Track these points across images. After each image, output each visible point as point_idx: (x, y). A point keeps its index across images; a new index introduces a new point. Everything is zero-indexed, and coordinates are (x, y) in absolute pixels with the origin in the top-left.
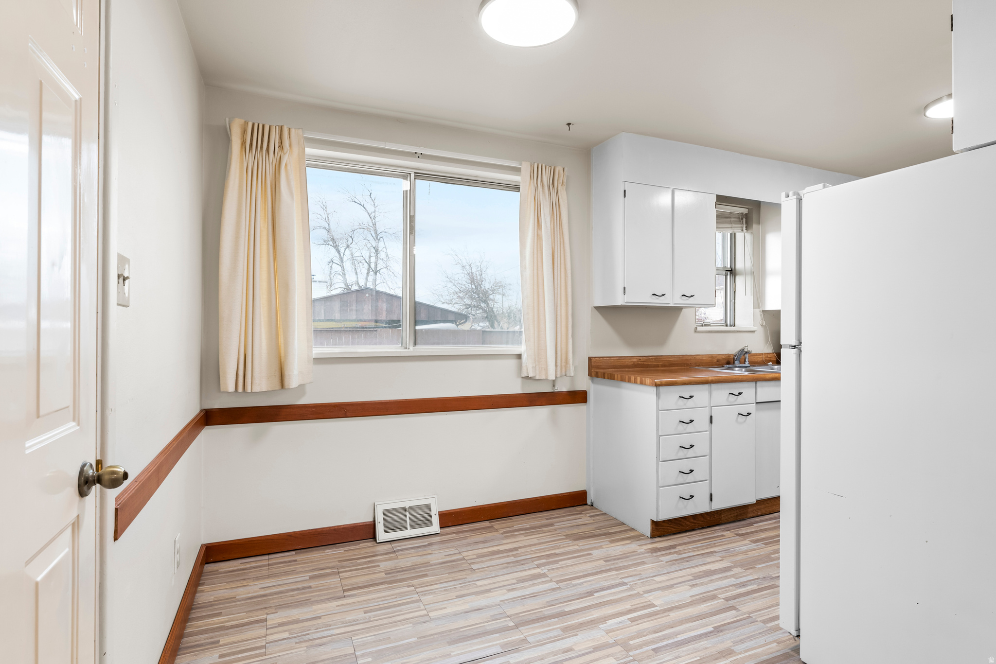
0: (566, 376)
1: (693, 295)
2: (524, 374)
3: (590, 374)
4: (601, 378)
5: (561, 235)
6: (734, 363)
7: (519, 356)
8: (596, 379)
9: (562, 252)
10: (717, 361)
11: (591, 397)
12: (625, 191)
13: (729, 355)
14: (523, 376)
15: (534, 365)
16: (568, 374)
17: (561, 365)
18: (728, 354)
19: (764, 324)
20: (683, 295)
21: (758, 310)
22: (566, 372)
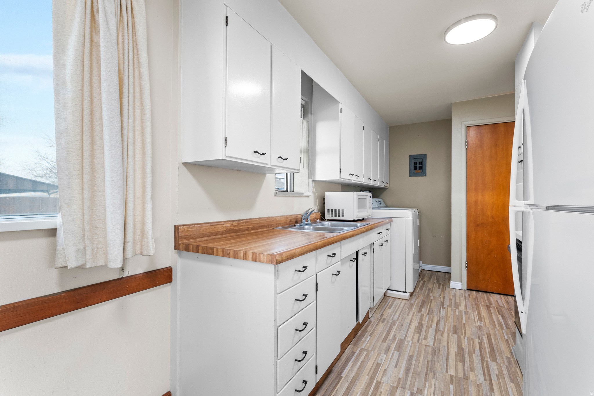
0: (141, 254)
1: (286, 158)
2: (61, 263)
3: (177, 247)
4: (193, 252)
5: (136, 56)
6: (301, 222)
7: (52, 232)
8: (185, 253)
9: (137, 82)
10: (290, 221)
11: (177, 275)
12: (227, 17)
13: (297, 216)
14: (60, 266)
15: (81, 247)
16: (145, 252)
17: (134, 240)
18: (295, 215)
19: (315, 191)
20: (279, 157)
21: (311, 180)
22: (141, 249)
